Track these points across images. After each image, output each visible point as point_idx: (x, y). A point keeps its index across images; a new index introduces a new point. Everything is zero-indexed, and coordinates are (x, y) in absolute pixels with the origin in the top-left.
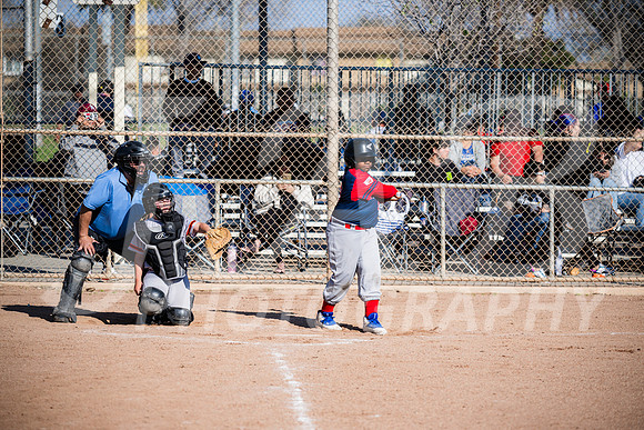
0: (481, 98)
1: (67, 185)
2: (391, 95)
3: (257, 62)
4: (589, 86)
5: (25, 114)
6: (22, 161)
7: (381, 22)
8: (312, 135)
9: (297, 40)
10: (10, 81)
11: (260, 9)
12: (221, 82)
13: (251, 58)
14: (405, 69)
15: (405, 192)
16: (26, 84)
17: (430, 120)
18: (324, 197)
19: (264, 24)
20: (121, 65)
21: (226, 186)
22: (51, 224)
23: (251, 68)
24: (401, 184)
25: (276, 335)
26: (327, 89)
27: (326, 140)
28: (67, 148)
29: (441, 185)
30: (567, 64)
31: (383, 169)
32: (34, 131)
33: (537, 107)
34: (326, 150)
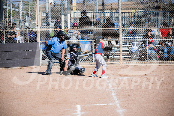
0: (156, 18)
2: (134, 18)
3: (102, 11)
8: (115, 28)
10: (43, 18)
12: (93, 16)
13: (100, 10)
14: (137, 12)
15: (138, 42)
16: (46, 18)
17: (144, 24)
18: (119, 43)
19: (103, 2)
20: (69, 13)
23: (100, 13)
24: (137, 40)
26: (119, 17)
27: (119, 30)
29: (147, 40)
31: (133, 36)
32: (49, 29)
33: (170, 20)
34: (119, 32)
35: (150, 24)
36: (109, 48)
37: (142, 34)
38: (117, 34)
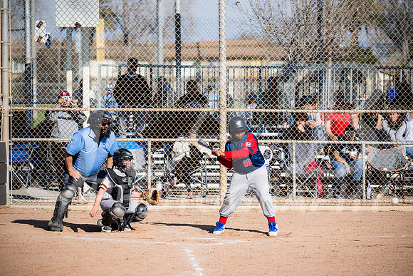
0: (318, 86)
1: (53, 143)
2: (260, 84)
3: (174, 63)
4: (387, 77)
5: (26, 97)
6: (24, 128)
7: (253, 37)
8: (209, 110)
9: (200, 49)
10: (16, 76)
11: (176, 29)
12: (151, 76)
13: (170, 61)
14: (269, 67)
15: (269, 146)
16: (26, 78)
17: (286, 100)
19: (178, 39)
20: (87, 66)
21: (155, 143)
22: (43, 168)
23: (170, 67)
24: (267, 141)
25: (187, 238)
26: (219, 80)
27: (219, 113)
28: (53, 120)
29: (293, 141)
30: (373, 63)
32: (32, 108)
33: (354, 91)
34: (219, 119)
35: (302, 100)
36: (192, 162)
37: (280, 126)
38: (213, 126)
